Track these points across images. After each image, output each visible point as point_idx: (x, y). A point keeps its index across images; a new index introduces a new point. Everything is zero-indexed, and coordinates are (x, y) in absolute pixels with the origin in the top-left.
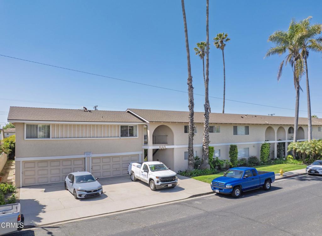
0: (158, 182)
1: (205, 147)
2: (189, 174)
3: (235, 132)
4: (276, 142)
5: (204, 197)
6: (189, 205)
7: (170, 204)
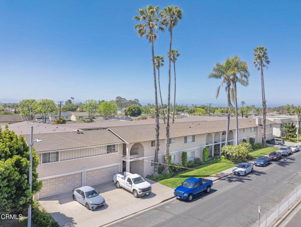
0: (140, 192)
1: (166, 158)
2: (156, 178)
3: (186, 142)
4: (213, 144)
5: (170, 202)
6: (163, 210)
7: (151, 210)
